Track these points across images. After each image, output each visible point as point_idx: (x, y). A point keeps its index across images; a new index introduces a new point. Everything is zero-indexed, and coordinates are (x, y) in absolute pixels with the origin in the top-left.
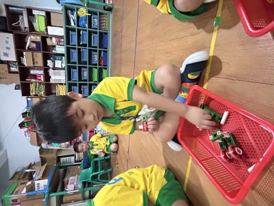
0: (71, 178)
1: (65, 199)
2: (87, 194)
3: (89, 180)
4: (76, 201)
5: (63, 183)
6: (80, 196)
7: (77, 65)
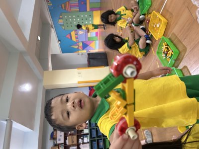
7: (96, 139)
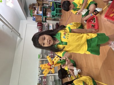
0: (48, 13)
1: (47, 18)
2: (53, 19)
3: (54, 15)
4: (50, 20)
5: (46, 14)
6: (51, 19)
